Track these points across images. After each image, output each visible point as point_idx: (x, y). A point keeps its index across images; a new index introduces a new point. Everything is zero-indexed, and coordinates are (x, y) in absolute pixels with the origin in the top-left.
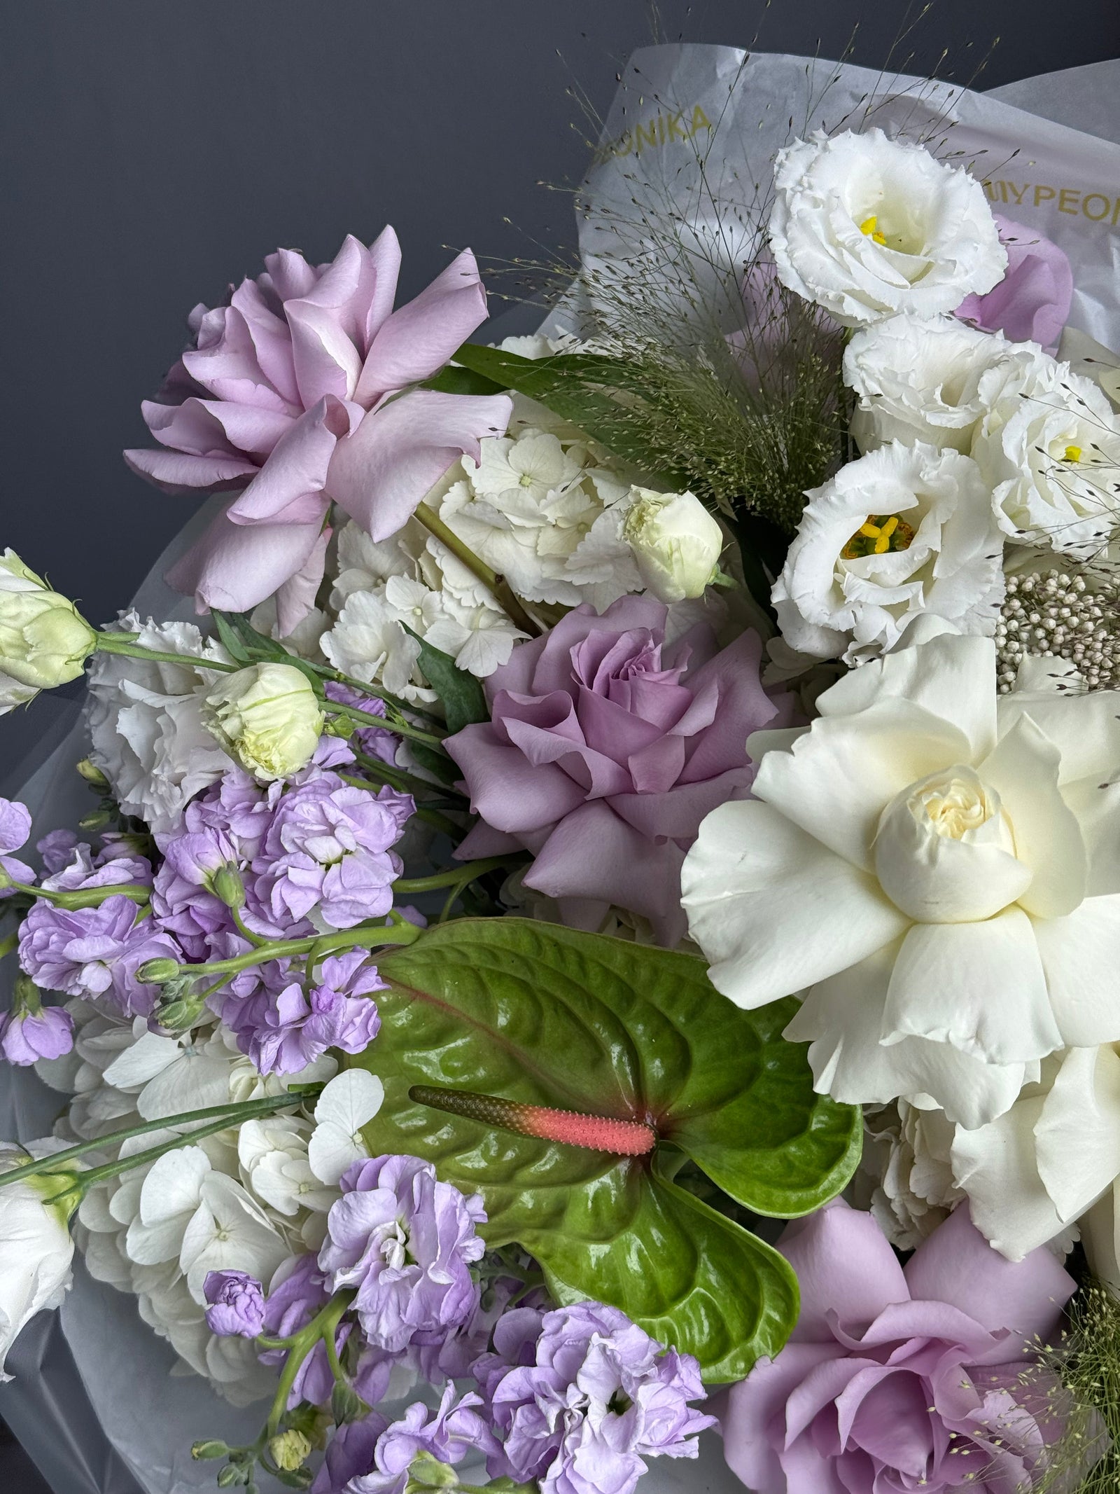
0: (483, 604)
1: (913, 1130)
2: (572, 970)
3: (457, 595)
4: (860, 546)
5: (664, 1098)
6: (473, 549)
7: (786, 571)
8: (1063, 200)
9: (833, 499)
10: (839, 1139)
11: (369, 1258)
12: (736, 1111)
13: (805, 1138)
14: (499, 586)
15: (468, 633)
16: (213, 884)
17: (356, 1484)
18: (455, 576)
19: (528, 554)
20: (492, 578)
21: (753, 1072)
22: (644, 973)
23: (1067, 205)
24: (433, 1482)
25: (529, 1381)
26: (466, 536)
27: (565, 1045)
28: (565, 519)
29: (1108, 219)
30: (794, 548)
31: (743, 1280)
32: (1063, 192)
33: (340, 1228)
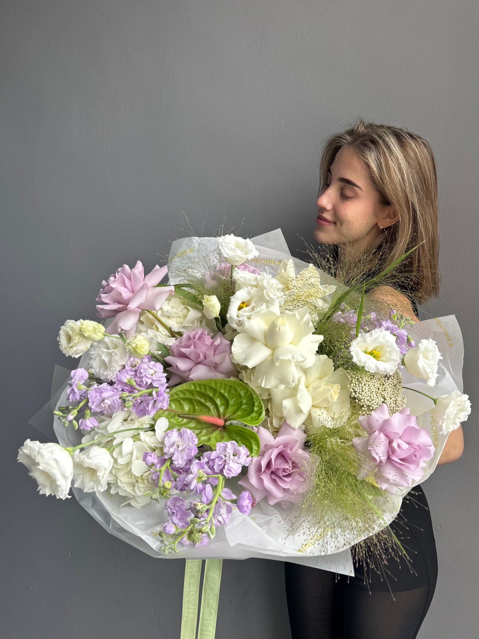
0: (167, 334)
1: (272, 411)
2: (203, 391)
3: (162, 332)
4: (240, 308)
5: (224, 414)
6: (164, 322)
7: (229, 311)
8: (257, 261)
9: (236, 297)
10: (261, 411)
11: (175, 446)
12: (239, 413)
13: (254, 413)
14: (170, 330)
15: (165, 339)
16: (129, 382)
17: (187, 478)
18: (161, 328)
19: (175, 323)
20: (169, 328)
21: (241, 404)
22: (219, 385)
23: (257, 262)
24: (202, 476)
25: (217, 454)
26: (164, 320)
27: (201, 411)
28: (182, 315)
29: (265, 263)
30: (230, 308)
31: (248, 444)
32: (256, 259)
33: (168, 442)
